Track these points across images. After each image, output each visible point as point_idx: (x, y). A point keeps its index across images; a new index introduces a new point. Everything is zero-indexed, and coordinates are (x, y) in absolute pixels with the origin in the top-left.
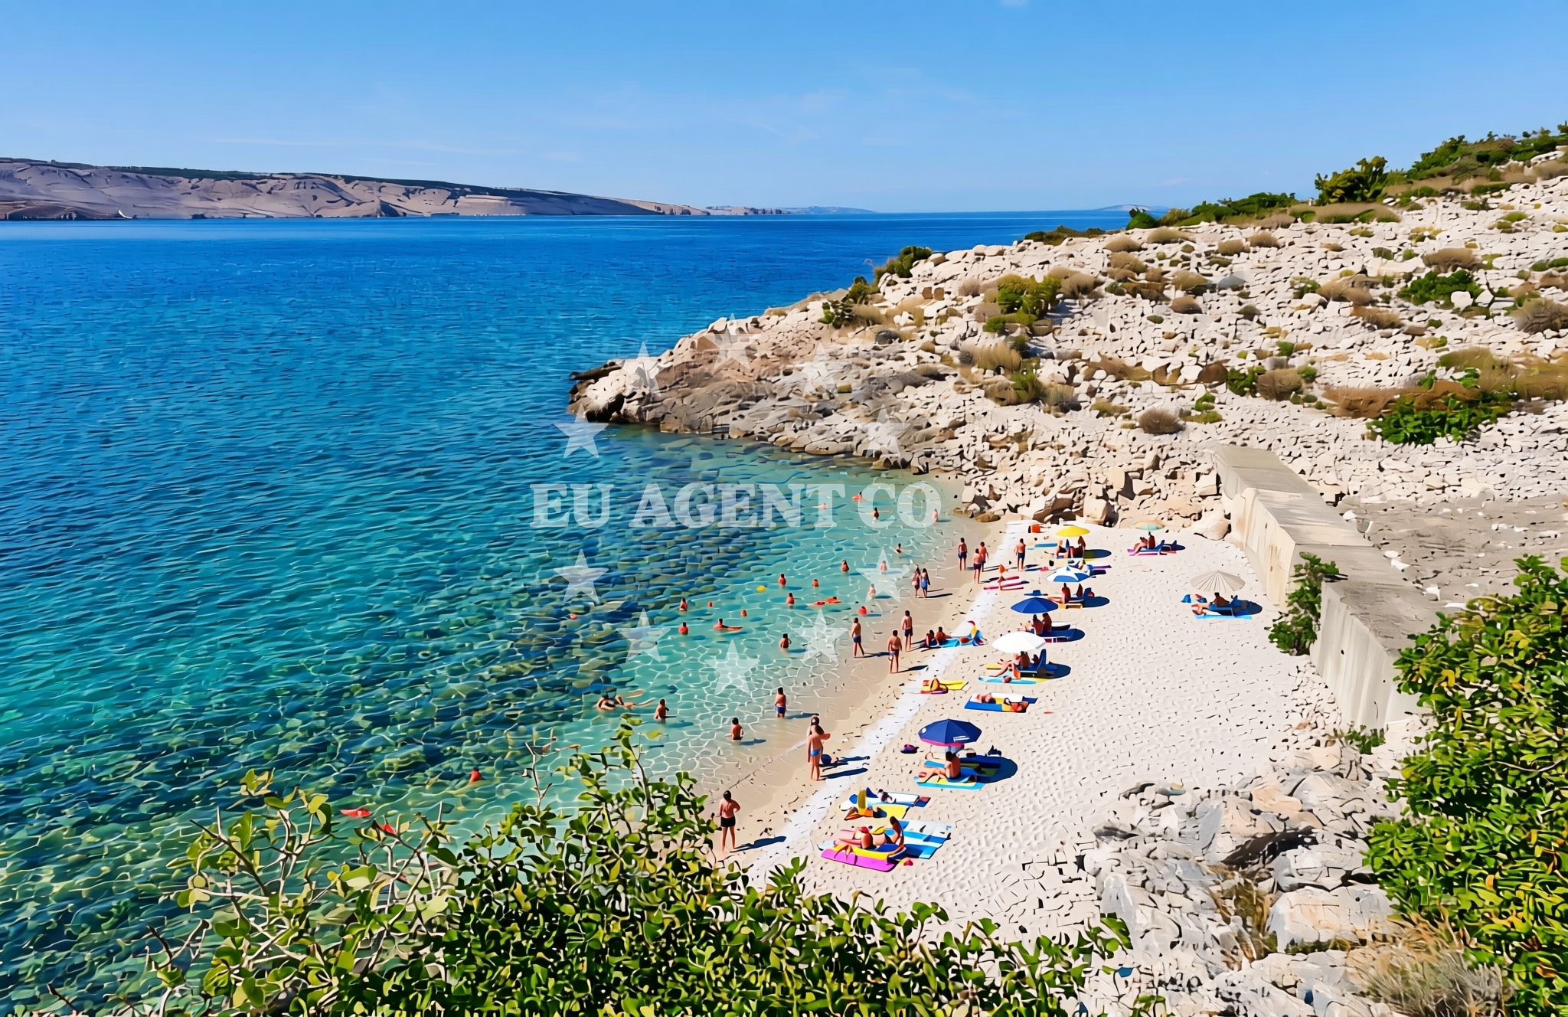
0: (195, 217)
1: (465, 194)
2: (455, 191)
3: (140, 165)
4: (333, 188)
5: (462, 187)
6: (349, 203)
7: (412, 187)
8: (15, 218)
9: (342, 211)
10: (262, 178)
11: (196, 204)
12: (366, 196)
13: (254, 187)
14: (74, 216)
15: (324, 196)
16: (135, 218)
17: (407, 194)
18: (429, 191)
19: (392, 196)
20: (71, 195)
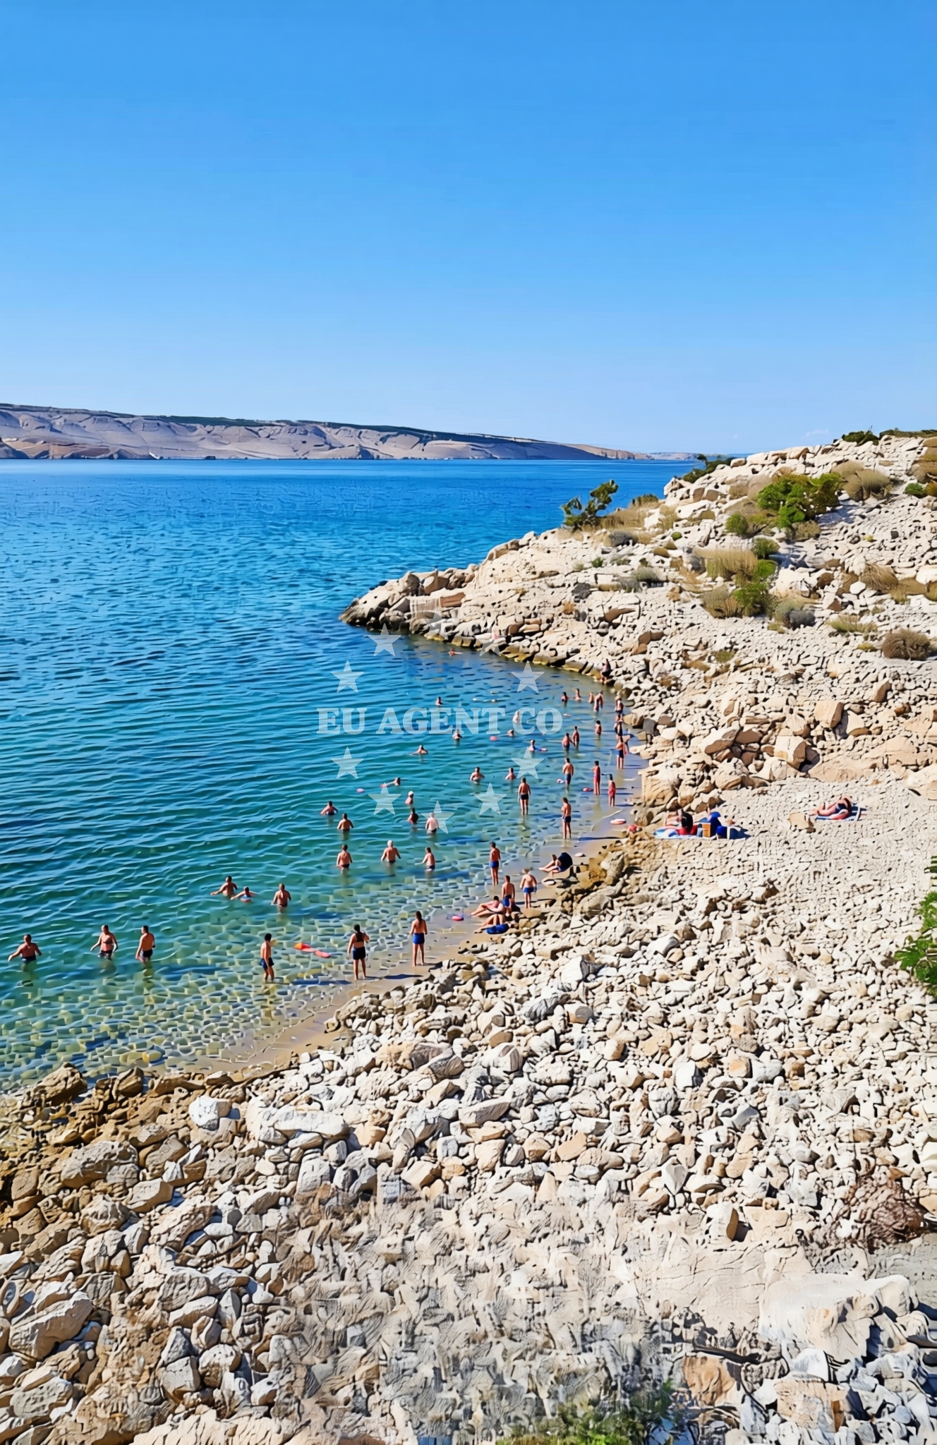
0: (208, 458)
1: (433, 439)
2: (424, 437)
3: (168, 415)
4: (320, 434)
5: (431, 433)
6: (332, 448)
7: (387, 432)
8: (75, 457)
9: (326, 454)
10: (261, 424)
11: (209, 447)
12: (347, 441)
13: (257, 433)
14: (116, 456)
15: (313, 439)
16: (161, 458)
17: (383, 440)
18: (402, 437)
19: (370, 441)
20: (115, 438)
